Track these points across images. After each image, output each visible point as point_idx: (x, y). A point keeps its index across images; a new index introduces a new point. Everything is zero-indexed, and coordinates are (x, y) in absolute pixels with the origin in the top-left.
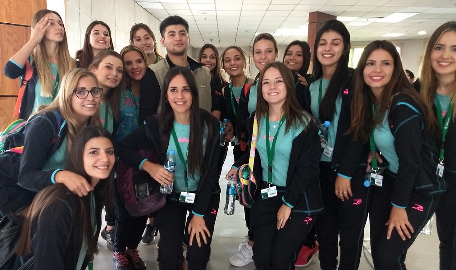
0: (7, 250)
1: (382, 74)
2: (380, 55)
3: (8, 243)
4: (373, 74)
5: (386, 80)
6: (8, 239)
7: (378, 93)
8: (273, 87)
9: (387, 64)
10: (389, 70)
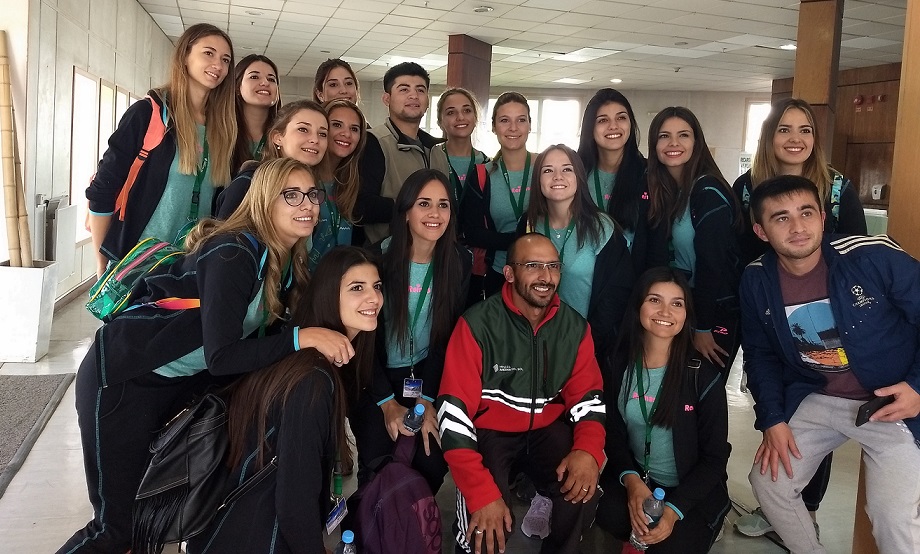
0: (211, 455)
1: (680, 149)
2: (675, 126)
3: (212, 443)
4: (669, 149)
5: (686, 157)
6: (212, 435)
7: (676, 174)
8: (560, 177)
9: (686, 135)
10: (688, 143)
